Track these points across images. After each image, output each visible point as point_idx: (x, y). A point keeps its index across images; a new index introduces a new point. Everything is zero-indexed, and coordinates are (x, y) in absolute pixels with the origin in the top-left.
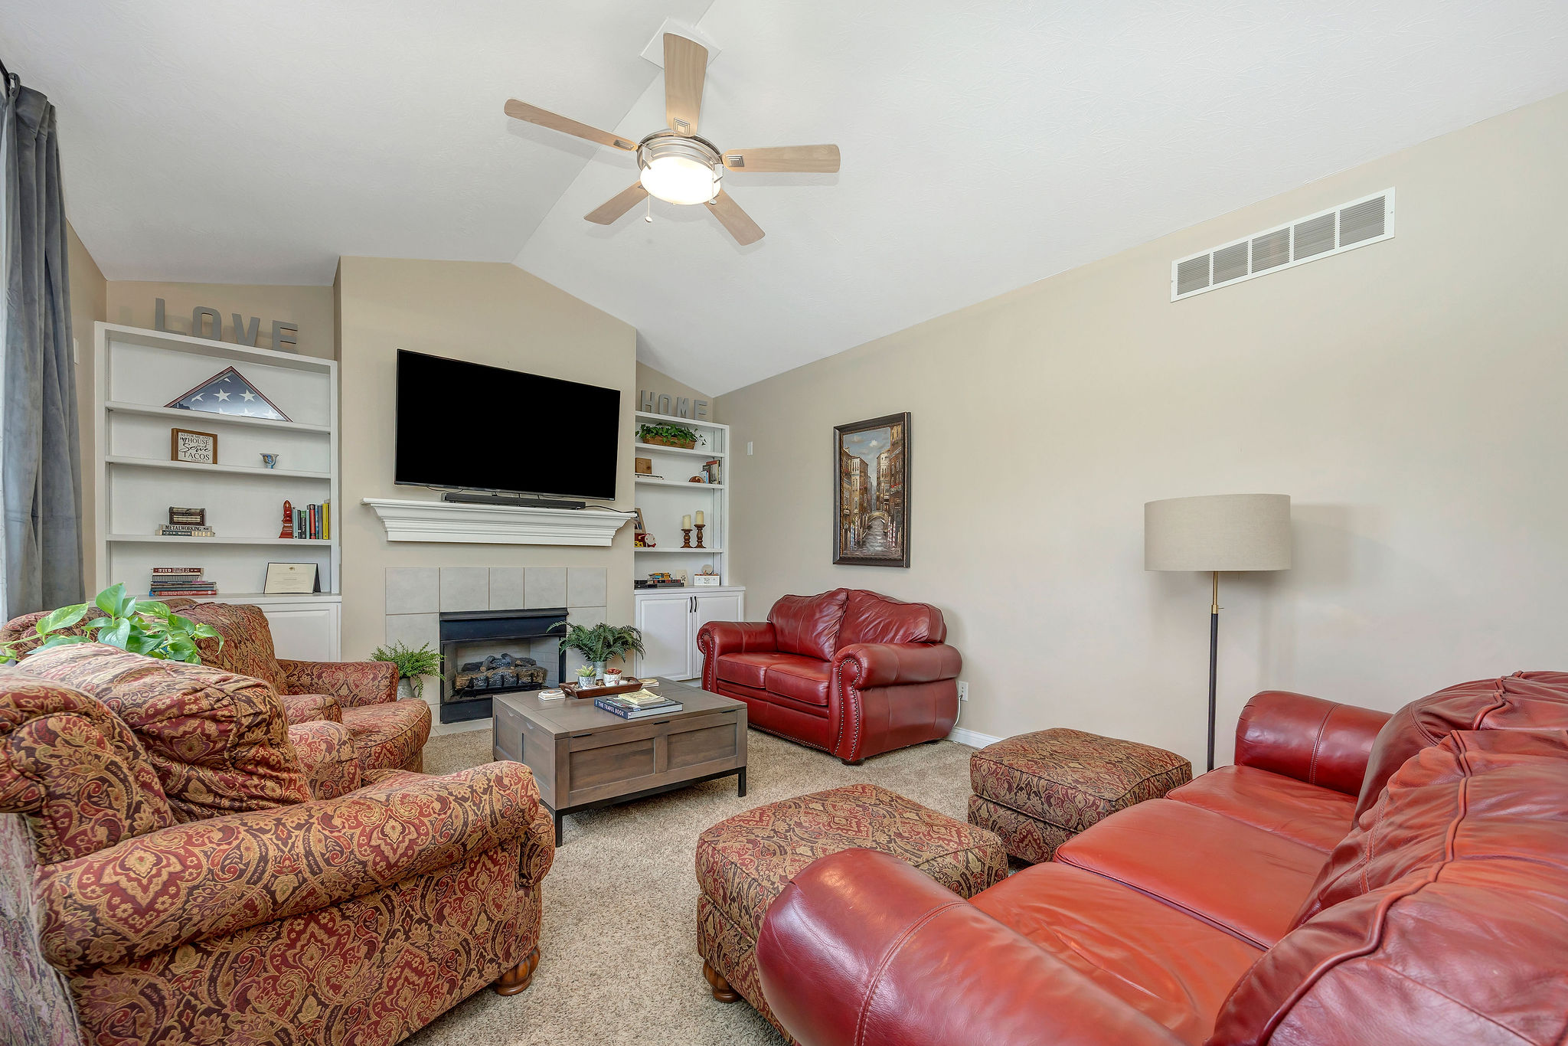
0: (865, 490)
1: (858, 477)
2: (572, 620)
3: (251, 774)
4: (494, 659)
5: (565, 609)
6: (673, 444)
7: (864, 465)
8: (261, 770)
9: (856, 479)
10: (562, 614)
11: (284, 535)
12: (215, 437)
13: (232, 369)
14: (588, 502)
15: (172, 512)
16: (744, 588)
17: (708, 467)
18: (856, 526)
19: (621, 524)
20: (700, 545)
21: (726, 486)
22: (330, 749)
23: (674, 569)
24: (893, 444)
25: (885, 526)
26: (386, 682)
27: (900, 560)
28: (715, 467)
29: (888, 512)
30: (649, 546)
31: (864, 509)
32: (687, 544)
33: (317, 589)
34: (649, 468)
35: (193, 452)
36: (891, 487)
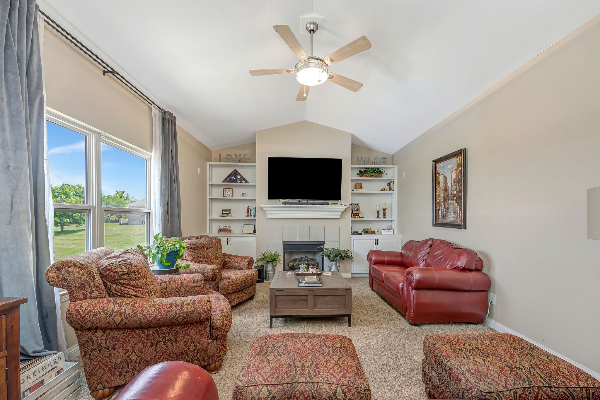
0: (446, 190)
1: (443, 184)
2: (326, 246)
3: (126, 288)
4: (302, 258)
5: (324, 242)
6: (371, 176)
7: (445, 177)
8: (128, 287)
9: (442, 185)
10: (322, 244)
11: (248, 216)
12: (232, 189)
13: (235, 170)
14: (330, 202)
15: (223, 211)
16: (402, 236)
17: (389, 185)
18: (442, 208)
19: (343, 210)
20: (384, 217)
21: (396, 191)
22: (194, 283)
23: (373, 227)
24: (458, 166)
25: (455, 208)
26: (247, 263)
27: (462, 225)
28: (391, 184)
29: (456, 200)
30: (361, 218)
31: (445, 200)
32: (378, 217)
33: (255, 232)
34: (361, 187)
35: (227, 194)
36: (457, 188)
